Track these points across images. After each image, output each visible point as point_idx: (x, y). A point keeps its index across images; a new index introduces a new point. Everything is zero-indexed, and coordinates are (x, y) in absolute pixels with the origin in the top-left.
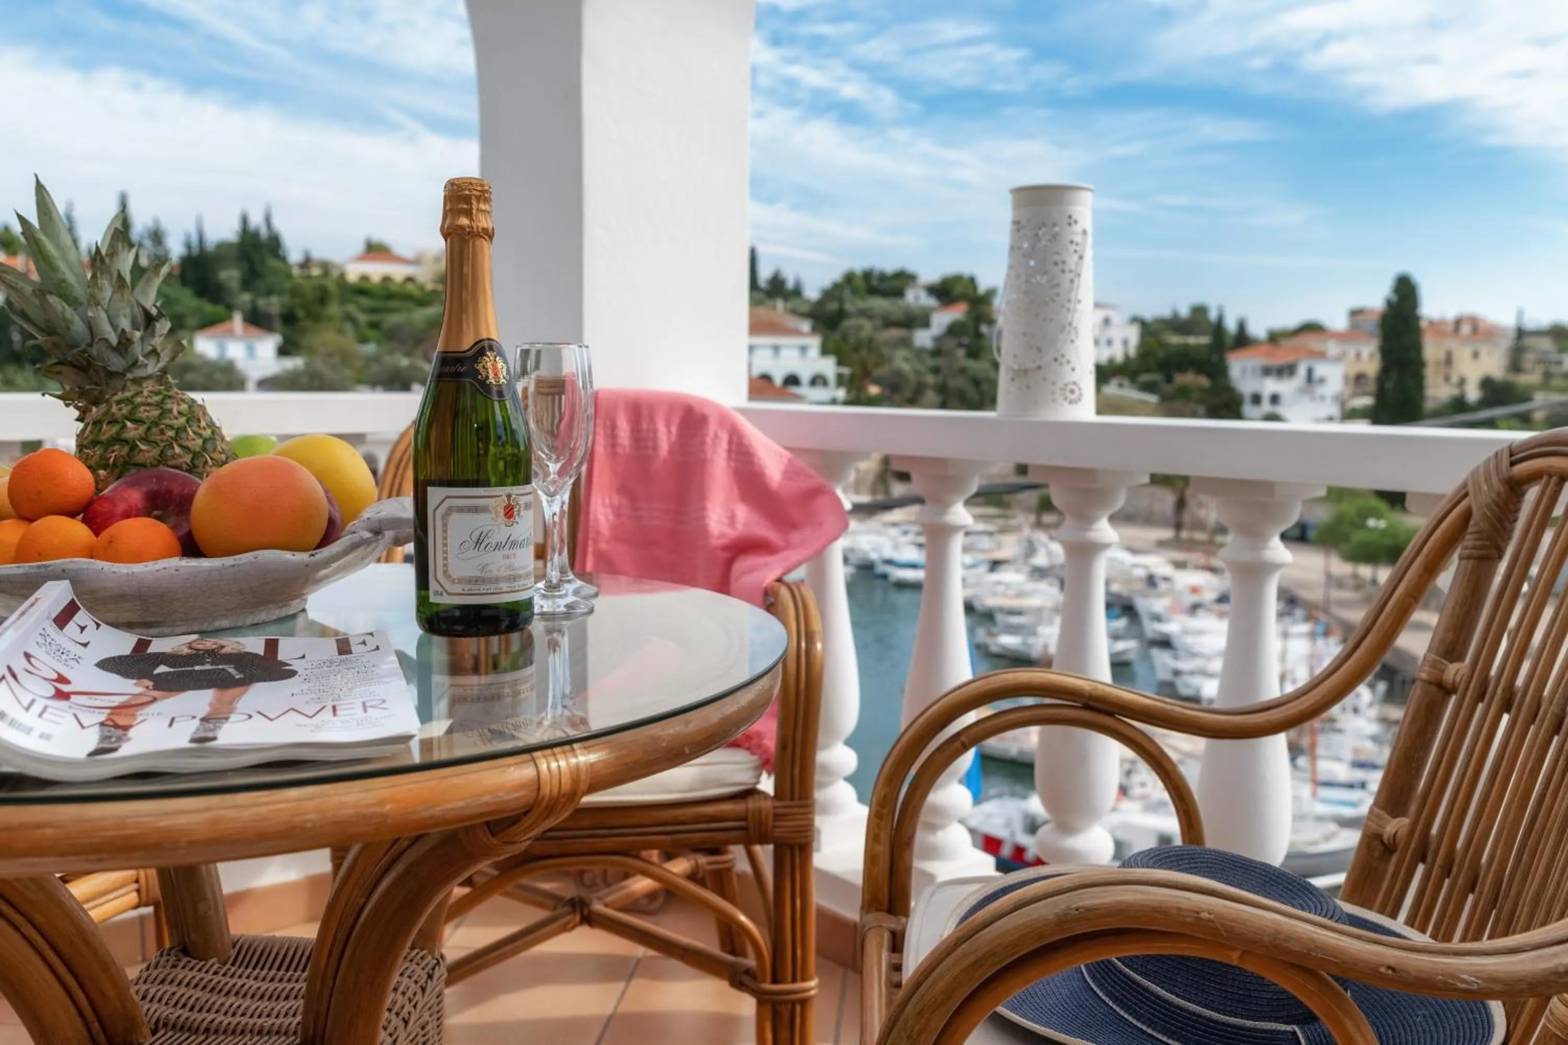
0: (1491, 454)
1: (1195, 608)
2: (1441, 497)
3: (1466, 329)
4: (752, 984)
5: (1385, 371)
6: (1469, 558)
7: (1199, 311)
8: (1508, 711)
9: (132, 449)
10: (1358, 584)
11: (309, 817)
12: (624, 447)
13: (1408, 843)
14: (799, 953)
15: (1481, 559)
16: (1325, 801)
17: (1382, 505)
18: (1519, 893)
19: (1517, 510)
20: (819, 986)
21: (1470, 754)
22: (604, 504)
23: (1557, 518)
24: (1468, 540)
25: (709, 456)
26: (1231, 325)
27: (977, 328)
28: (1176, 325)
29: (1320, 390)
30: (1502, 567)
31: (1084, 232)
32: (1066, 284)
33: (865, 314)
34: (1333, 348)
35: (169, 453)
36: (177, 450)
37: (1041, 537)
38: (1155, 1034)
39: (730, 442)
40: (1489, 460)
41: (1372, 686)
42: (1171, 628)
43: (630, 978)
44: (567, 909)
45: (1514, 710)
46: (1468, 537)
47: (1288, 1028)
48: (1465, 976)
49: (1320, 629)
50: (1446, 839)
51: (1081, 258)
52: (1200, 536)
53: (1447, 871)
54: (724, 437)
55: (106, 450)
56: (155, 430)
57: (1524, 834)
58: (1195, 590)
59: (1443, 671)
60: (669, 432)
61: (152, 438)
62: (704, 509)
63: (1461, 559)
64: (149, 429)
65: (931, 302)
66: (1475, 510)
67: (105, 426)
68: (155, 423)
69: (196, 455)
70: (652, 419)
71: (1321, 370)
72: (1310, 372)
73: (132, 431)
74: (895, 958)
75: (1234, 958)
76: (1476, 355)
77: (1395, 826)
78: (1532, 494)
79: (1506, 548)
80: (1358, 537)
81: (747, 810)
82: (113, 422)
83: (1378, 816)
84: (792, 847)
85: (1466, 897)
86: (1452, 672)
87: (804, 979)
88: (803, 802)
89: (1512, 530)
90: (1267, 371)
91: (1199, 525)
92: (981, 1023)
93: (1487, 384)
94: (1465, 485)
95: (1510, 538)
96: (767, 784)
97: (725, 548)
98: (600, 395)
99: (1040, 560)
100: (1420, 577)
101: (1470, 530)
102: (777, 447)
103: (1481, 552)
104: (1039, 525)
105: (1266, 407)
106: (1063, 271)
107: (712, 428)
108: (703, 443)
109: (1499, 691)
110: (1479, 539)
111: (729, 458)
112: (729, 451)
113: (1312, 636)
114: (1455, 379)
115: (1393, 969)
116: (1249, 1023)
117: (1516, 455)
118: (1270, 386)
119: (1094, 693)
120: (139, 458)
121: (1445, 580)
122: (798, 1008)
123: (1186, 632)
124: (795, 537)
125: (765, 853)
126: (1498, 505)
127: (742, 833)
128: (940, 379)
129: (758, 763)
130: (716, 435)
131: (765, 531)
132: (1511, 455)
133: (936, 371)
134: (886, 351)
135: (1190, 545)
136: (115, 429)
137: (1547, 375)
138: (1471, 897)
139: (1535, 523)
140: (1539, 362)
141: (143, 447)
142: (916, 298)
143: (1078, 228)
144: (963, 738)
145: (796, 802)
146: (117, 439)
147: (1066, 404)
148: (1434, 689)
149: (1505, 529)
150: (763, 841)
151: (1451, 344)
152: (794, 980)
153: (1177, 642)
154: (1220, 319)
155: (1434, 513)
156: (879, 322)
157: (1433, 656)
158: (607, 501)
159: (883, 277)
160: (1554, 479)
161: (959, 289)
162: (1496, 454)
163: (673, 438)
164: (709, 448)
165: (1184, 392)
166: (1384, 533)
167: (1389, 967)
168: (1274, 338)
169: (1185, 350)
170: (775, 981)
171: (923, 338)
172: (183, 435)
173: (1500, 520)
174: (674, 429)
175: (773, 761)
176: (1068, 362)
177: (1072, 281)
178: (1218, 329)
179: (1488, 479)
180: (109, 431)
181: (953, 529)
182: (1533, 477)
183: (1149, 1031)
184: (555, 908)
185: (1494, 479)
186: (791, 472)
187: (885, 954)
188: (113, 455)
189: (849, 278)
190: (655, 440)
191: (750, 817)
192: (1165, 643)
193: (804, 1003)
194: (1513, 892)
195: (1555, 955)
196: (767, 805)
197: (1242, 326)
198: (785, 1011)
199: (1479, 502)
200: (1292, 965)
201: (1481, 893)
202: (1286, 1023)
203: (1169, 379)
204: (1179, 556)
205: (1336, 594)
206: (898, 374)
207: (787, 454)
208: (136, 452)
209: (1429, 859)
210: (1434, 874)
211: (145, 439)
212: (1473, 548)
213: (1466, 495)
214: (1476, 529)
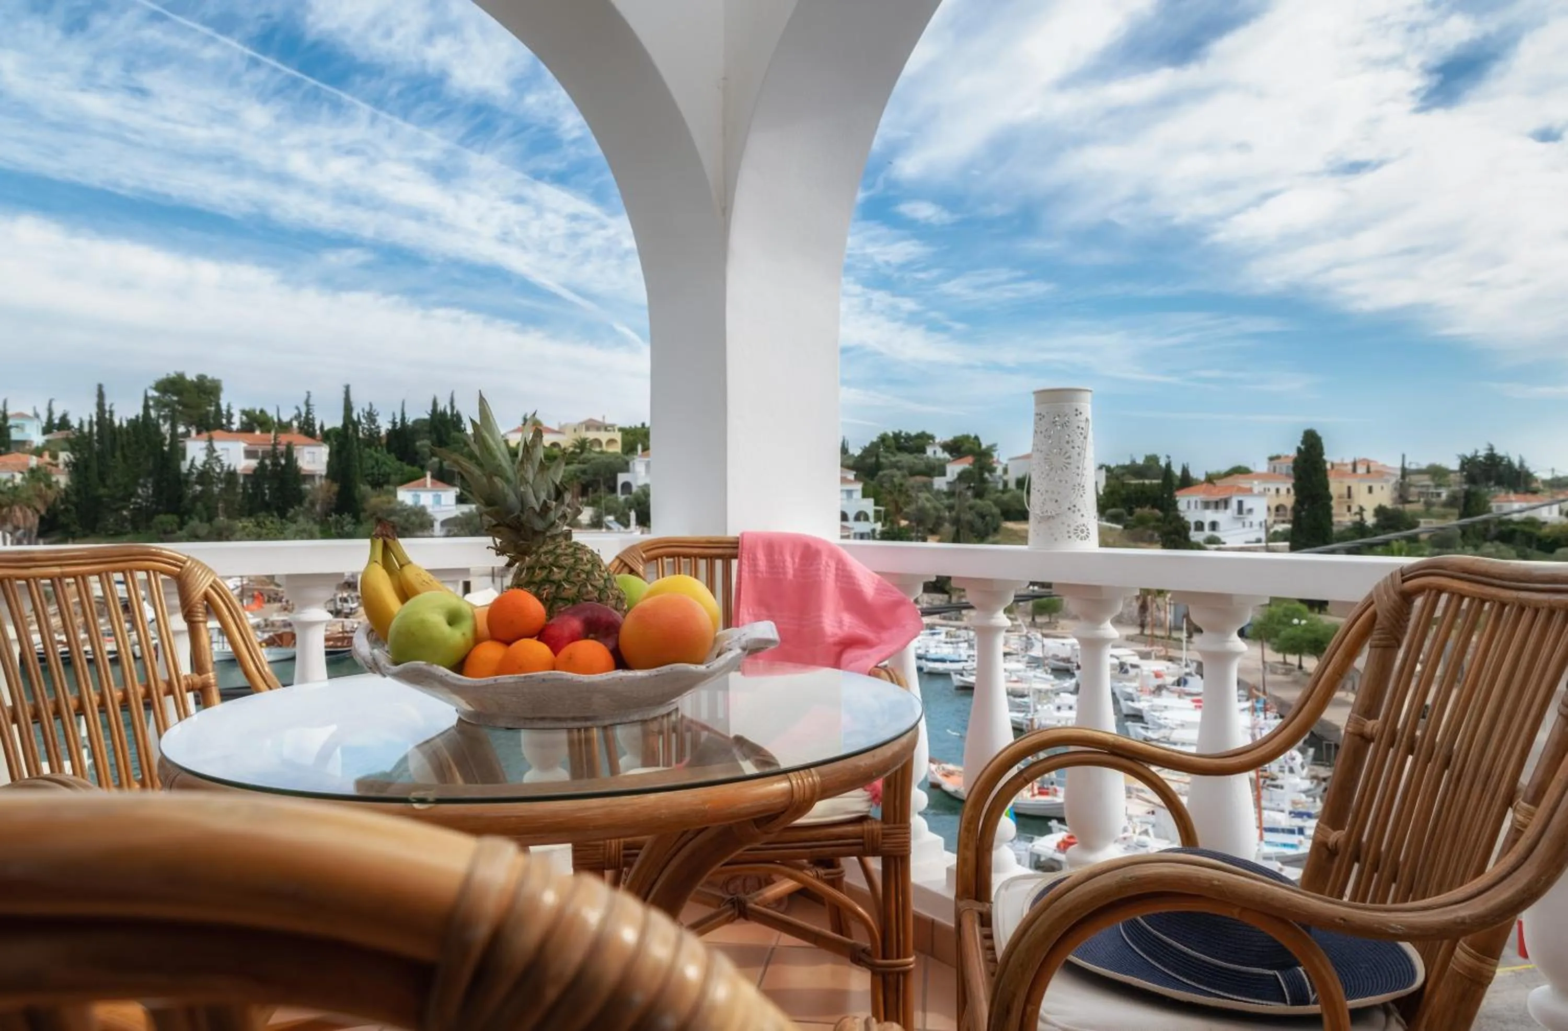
0: (1388, 574)
1: (1159, 689)
2: (1353, 604)
3: (1361, 470)
4: (867, 959)
5: (1299, 503)
6: (1376, 647)
7: (1152, 460)
8: (1412, 754)
9: (558, 587)
10: (1288, 669)
11: (663, 811)
12: (762, 573)
13: (1346, 849)
14: (901, 937)
15: (1385, 647)
16: (1269, 843)
17: (1304, 608)
18: (1428, 881)
19: (1409, 613)
20: (915, 961)
21: (1387, 783)
22: (749, 614)
23: (1437, 619)
24: (1376, 635)
25: (822, 578)
26: (1177, 471)
27: (982, 474)
28: (1134, 470)
29: (1249, 518)
30: (1401, 654)
31: (1087, 420)
32: (1076, 457)
33: (895, 465)
34: (1257, 486)
35: (584, 590)
36: (590, 588)
37: (1036, 635)
38: (1178, 977)
39: (837, 569)
40: (1386, 578)
41: (1303, 751)
42: (1143, 704)
43: (767, 964)
44: (728, 906)
45: (1415, 752)
46: (1375, 632)
47: (1271, 972)
48: (1393, 925)
49: (1260, 705)
50: (1373, 845)
51: (1085, 438)
52: (1158, 632)
53: (1375, 867)
54: (833, 565)
55: (539, 588)
56: (573, 574)
57: (1429, 838)
58: (1158, 675)
59: (1363, 726)
60: (794, 563)
61: (572, 579)
62: (820, 616)
63: (1371, 647)
64: (568, 573)
65: (947, 455)
66: (1379, 613)
67: (537, 571)
68: (573, 568)
69: (601, 591)
70: (781, 553)
71: (1248, 503)
72: (1240, 503)
73: (558, 575)
74: (986, 931)
75: (1235, 914)
76: (1370, 490)
77: (1335, 836)
78: (1419, 602)
79: (1403, 639)
80: (1285, 632)
81: (863, 830)
82: (543, 568)
83: (1323, 829)
84: (895, 858)
85: (1390, 886)
86: (1370, 728)
87: (905, 957)
88: (902, 825)
89: (1406, 627)
90: (1206, 505)
91: (1160, 624)
92: (1058, 969)
93: (1380, 511)
94: (1370, 595)
95: (1405, 633)
96: (877, 813)
97: (835, 644)
98: (745, 536)
99: (1036, 652)
100: (1343, 660)
101: (1376, 627)
102: (869, 571)
103: (1384, 643)
104: (1033, 624)
105: (1207, 532)
106: (1073, 448)
107: (824, 558)
108: (819, 569)
109: (1405, 739)
110: (1383, 634)
111: (837, 580)
112: (837, 575)
113: (1254, 710)
114: (1355, 509)
115: (1344, 920)
116: (1244, 968)
117: (1406, 575)
118: (1209, 516)
119: (1116, 743)
120: (564, 595)
121: (1360, 662)
122: (901, 978)
123: (1153, 709)
124: (885, 635)
125: (875, 864)
126: (1395, 610)
127: (861, 847)
128: (954, 513)
129: (870, 797)
130: (827, 563)
131: (862, 631)
132: (1402, 575)
133: (951, 508)
134: (913, 493)
135: (1153, 640)
136: (544, 573)
137: (1428, 504)
138: (1394, 886)
139: (1422, 623)
140: (1421, 494)
141: (566, 586)
142: (934, 452)
143: (1083, 418)
144: (1025, 775)
145: (897, 825)
146: (547, 580)
147: (1078, 540)
148: (1358, 738)
149: (1401, 627)
150: (874, 854)
151: (1348, 481)
152: (898, 957)
153: (1147, 717)
154: (1168, 465)
155: (1350, 615)
156: (906, 472)
157: (1355, 715)
158: (751, 611)
159: (908, 437)
160: (1434, 592)
161: (966, 446)
162: (1392, 574)
163: (796, 566)
164: (822, 573)
165: (1142, 521)
166: (1306, 629)
167: (1342, 919)
168: (1210, 479)
169: (1142, 489)
170: (884, 957)
171: (940, 483)
172: (592, 577)
173: (1398, 621)
174: (797, 560)
175: (880, 795)
176: (1079, 510)
177: (1079, 454)
178: (1167, 472)
179: (1387, 592)
180: (540, 575)
181: (996, 629)
182: (1419, 590)
183: (1174, 975)
184: (719, 906)
185: (1392, 592)
186: (880, 590)
187: (977, 928)
188: (545, 592)
189: (883, 439)
190: (784, 567)
191: (866, 836)
192: (1137, 717)
193: (906, 974)
194: (1424, 880)
195: (1455, 911)
196: (877, 827)
197: (1185, 471)
198: (891, 979)
199: (1383, 607)
200: (1276, 918)
201: (1401, 882)
202: (1270, 969)
203: (1131, 513)
204: (1143, 648)
205: (1270, 677)
206: (922, 510)
207: (878, 576)
208: (561, 589)
209: (1362, 858)
210: (1366, 869)
211: (566, 580)
212: (1380, 640)
213: (1372, 603)
214: (1380, 626)
